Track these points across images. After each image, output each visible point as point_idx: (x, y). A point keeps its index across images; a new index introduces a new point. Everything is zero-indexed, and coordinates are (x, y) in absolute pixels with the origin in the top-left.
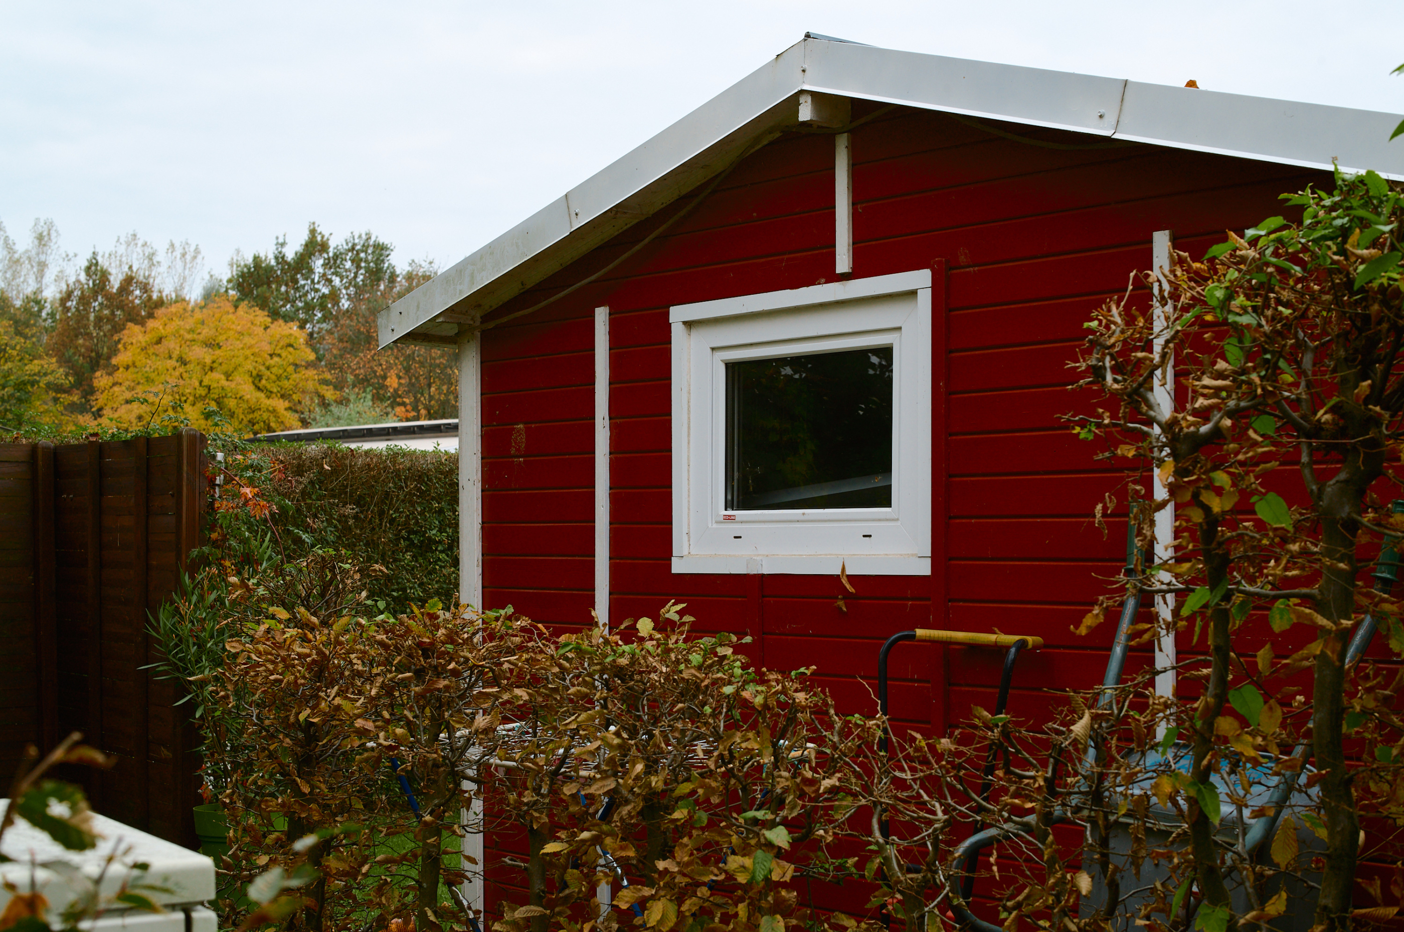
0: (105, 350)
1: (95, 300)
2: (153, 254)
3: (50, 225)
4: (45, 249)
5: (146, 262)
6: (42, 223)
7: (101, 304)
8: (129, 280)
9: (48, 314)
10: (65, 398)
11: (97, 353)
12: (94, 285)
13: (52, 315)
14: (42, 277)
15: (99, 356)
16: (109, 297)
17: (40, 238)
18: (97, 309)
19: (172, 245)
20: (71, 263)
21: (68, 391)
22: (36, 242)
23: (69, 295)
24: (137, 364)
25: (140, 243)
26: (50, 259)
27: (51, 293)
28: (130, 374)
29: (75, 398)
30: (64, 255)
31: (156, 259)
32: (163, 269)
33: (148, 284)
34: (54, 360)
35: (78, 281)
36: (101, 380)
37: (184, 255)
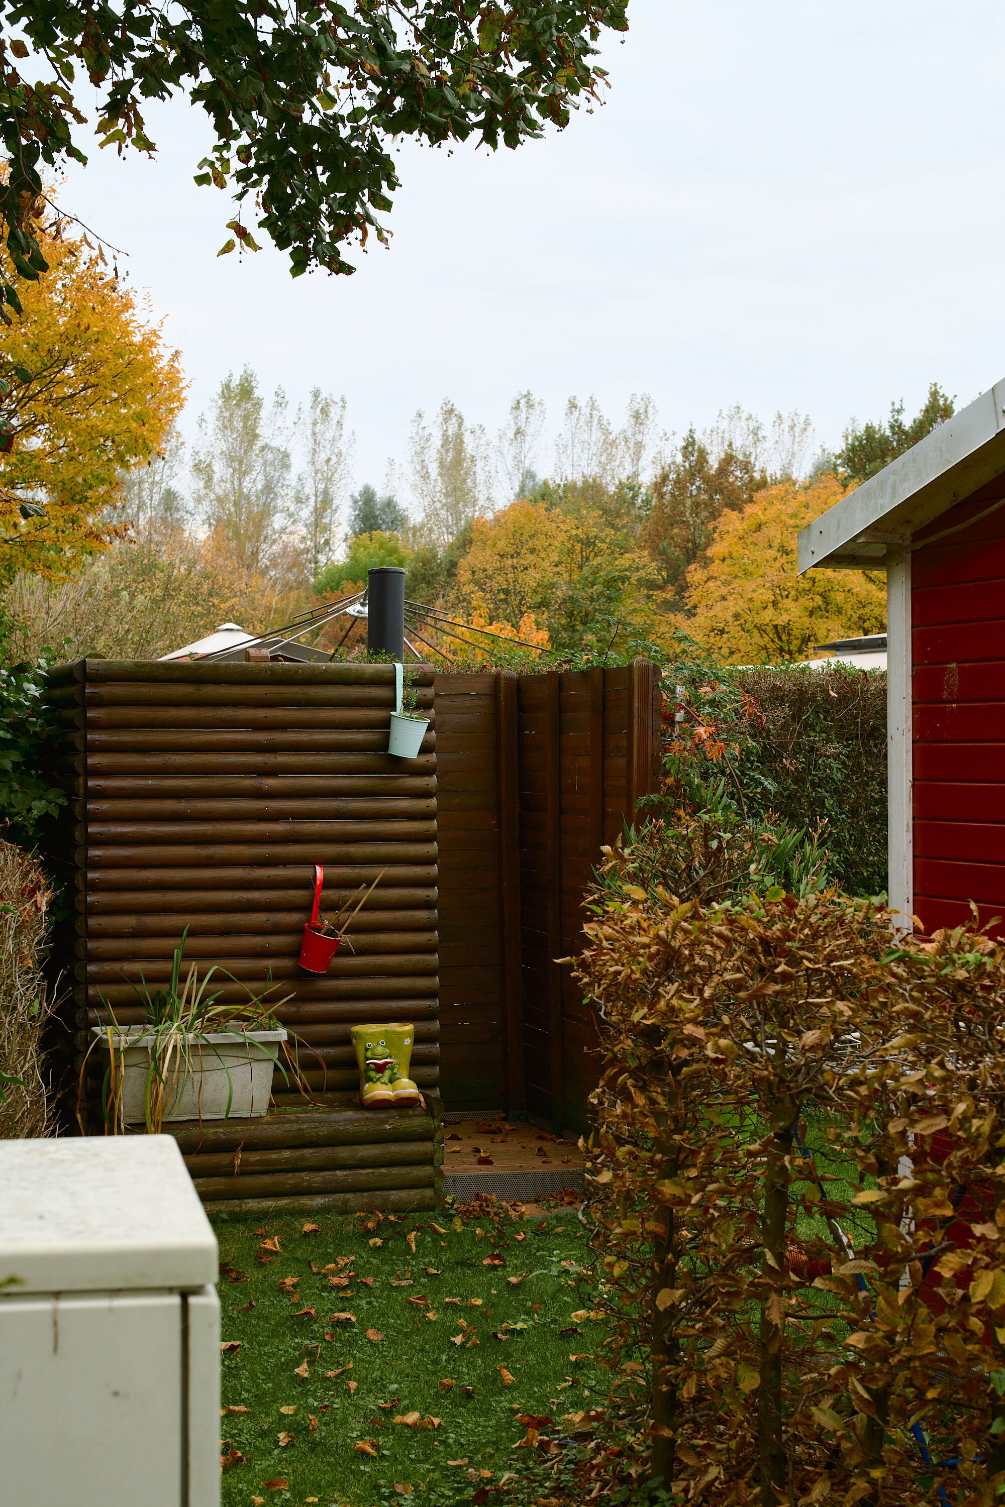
0: (703, 539)
1: (692, 484)
2: (758, 428)
3: (647, 400)
4: (642, 428)
5: (750, 437)
6: (639, 400)
7: (699, 488)
8: (729, 460)
9: (643, 501)
10: (659, 596)
11: (694, 543)
12: (691, 466)
13: (647, 502)
14: (638, 460)
15: (696, 547)
16: (707, 480)
17: (637, 416)
18: (694, 493)
19: (780, 417)
20: (669, 442)
21: (661, 588)
22: (633, 421)
23: (665, 478)
24: (735, 555)
25: (744, 416)
26: (646, 440)
27: (647, 477)
28: (725, 568)
29: (669, 594)
30: (662, 434)
31: (761, 434)
32: (768, 444)
33: (750, 463)
34: (646, 553)
35: (674, 463)
36: (695, 574)
37: (792, 428)
